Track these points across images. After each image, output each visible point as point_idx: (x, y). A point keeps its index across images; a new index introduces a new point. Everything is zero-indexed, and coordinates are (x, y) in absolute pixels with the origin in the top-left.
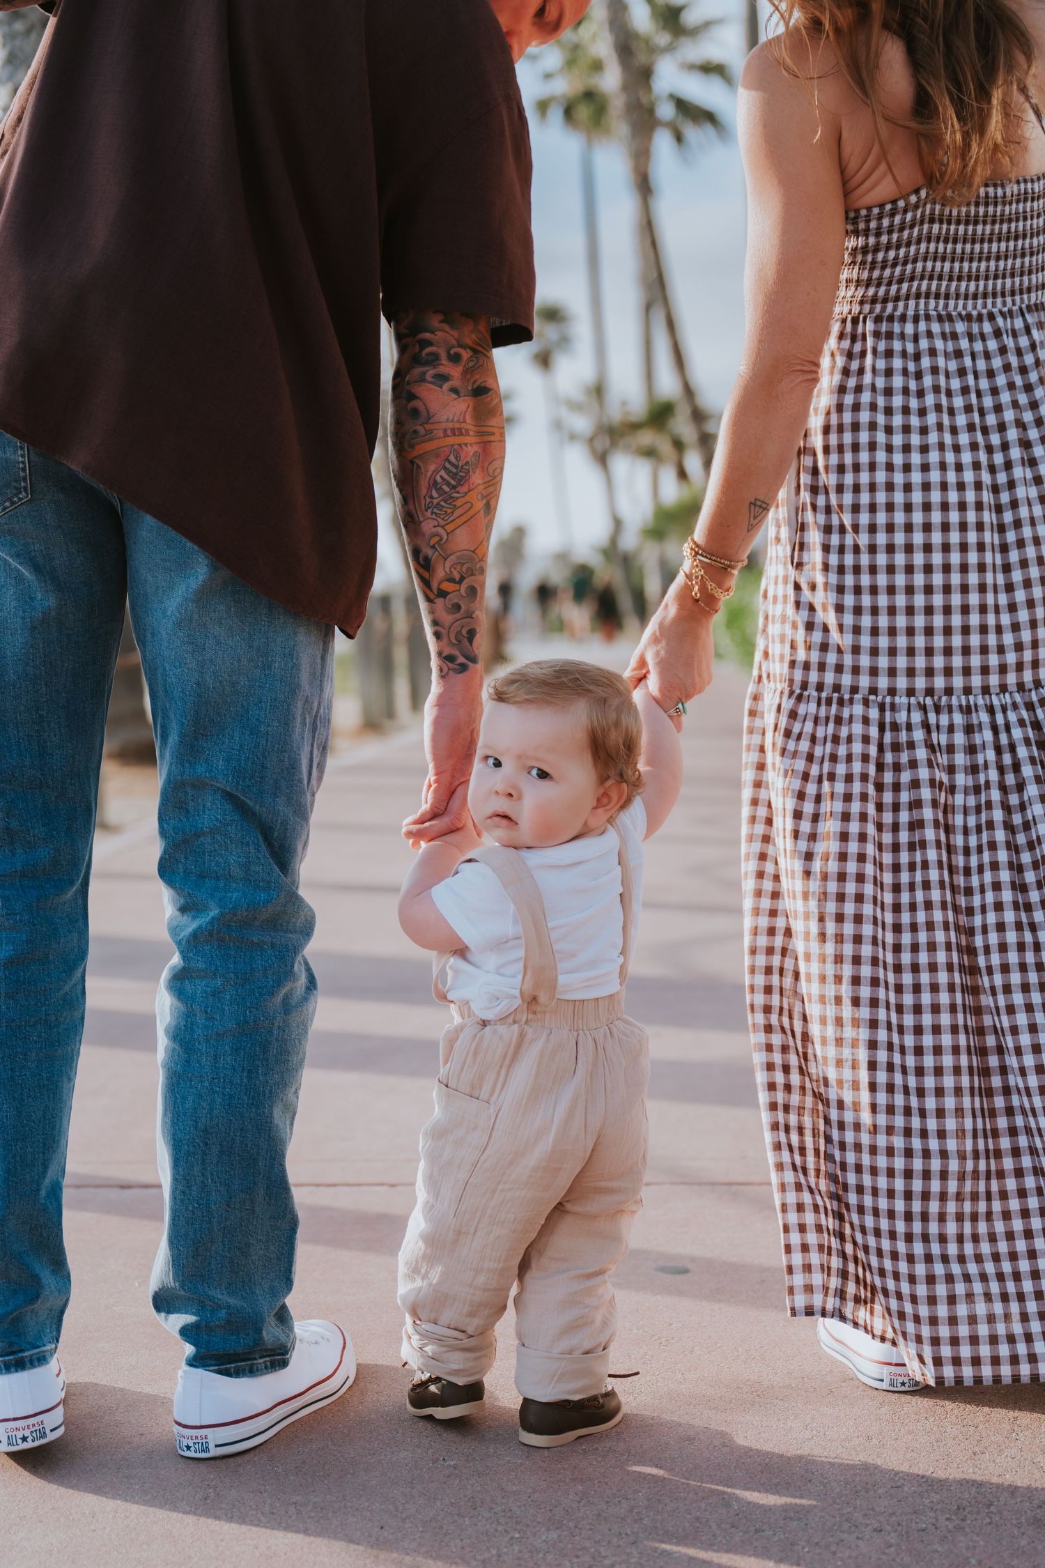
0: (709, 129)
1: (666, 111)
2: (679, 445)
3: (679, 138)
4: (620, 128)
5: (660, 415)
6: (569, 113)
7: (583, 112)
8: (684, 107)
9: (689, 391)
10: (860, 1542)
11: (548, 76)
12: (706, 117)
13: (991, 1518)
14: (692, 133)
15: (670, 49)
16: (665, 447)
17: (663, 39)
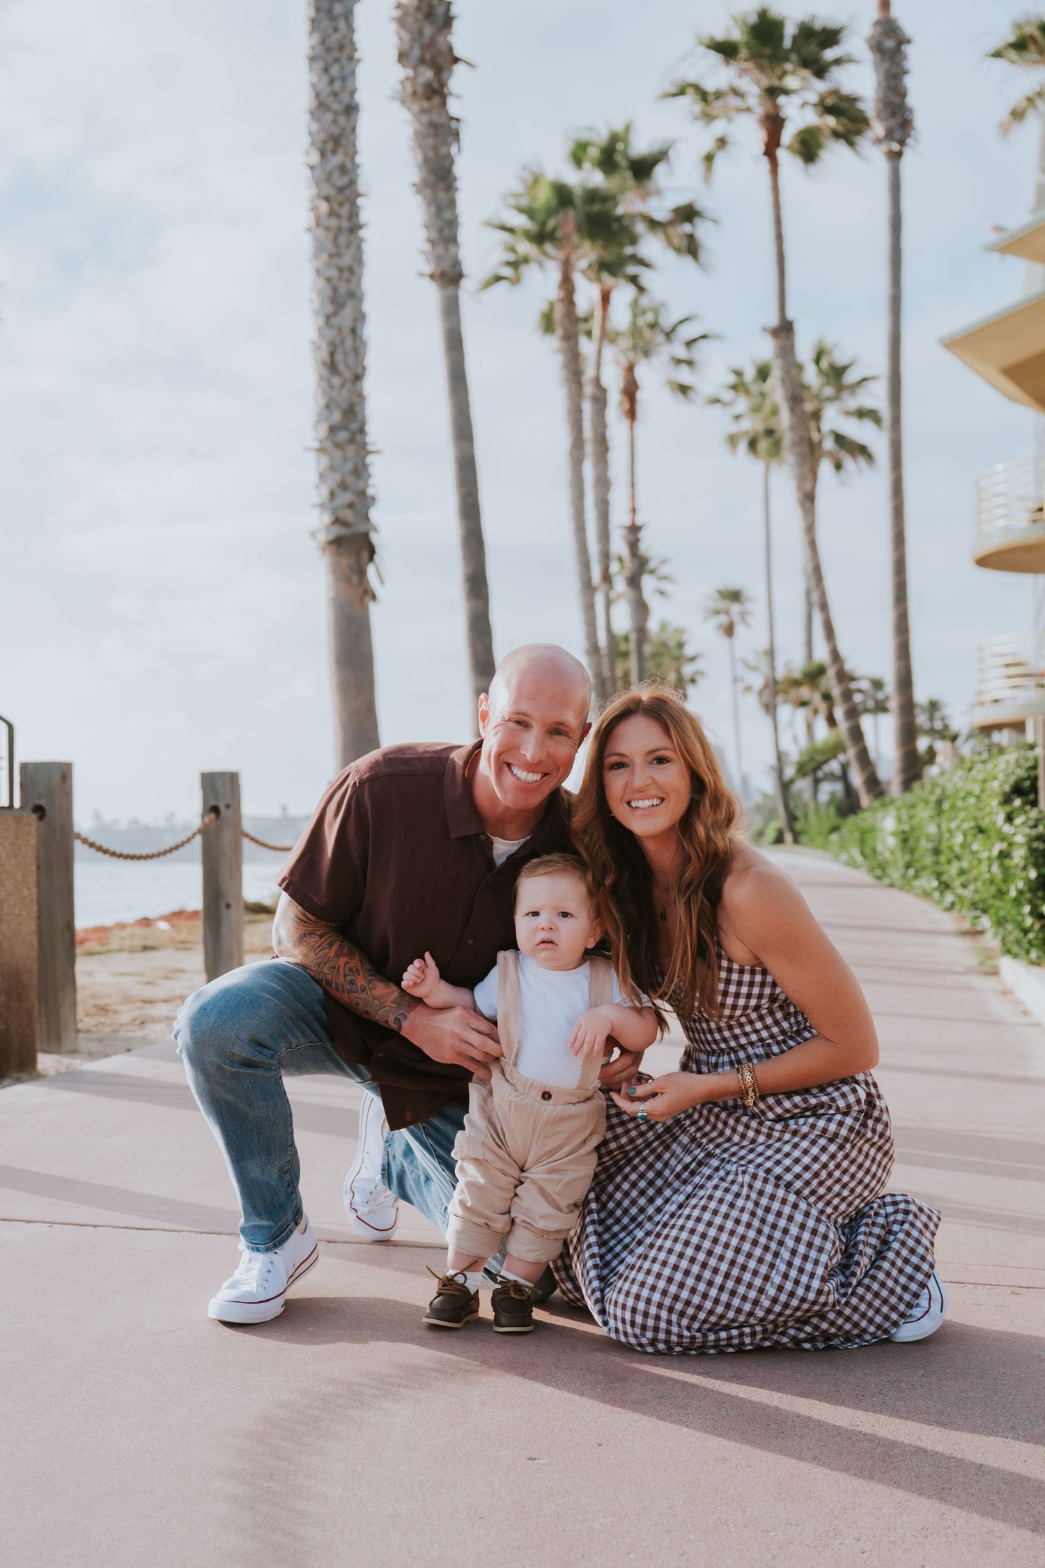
0: (862, 461)
1: (829, 444)
2: (827, 697)
3: (838, 466)
4: (789, 457)
5: (814, 675)
6: (753, 444)
7: (763, 445)
8: (840, 439)
9: (836, 656)
10: (841, 1547)
11: (738, 417)
12: (861, 451)
13: (947, 1538)
14: (848, 462)
15: (836, 398)
16: (817, 698)
17: (829, 391)
